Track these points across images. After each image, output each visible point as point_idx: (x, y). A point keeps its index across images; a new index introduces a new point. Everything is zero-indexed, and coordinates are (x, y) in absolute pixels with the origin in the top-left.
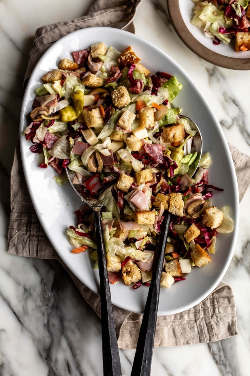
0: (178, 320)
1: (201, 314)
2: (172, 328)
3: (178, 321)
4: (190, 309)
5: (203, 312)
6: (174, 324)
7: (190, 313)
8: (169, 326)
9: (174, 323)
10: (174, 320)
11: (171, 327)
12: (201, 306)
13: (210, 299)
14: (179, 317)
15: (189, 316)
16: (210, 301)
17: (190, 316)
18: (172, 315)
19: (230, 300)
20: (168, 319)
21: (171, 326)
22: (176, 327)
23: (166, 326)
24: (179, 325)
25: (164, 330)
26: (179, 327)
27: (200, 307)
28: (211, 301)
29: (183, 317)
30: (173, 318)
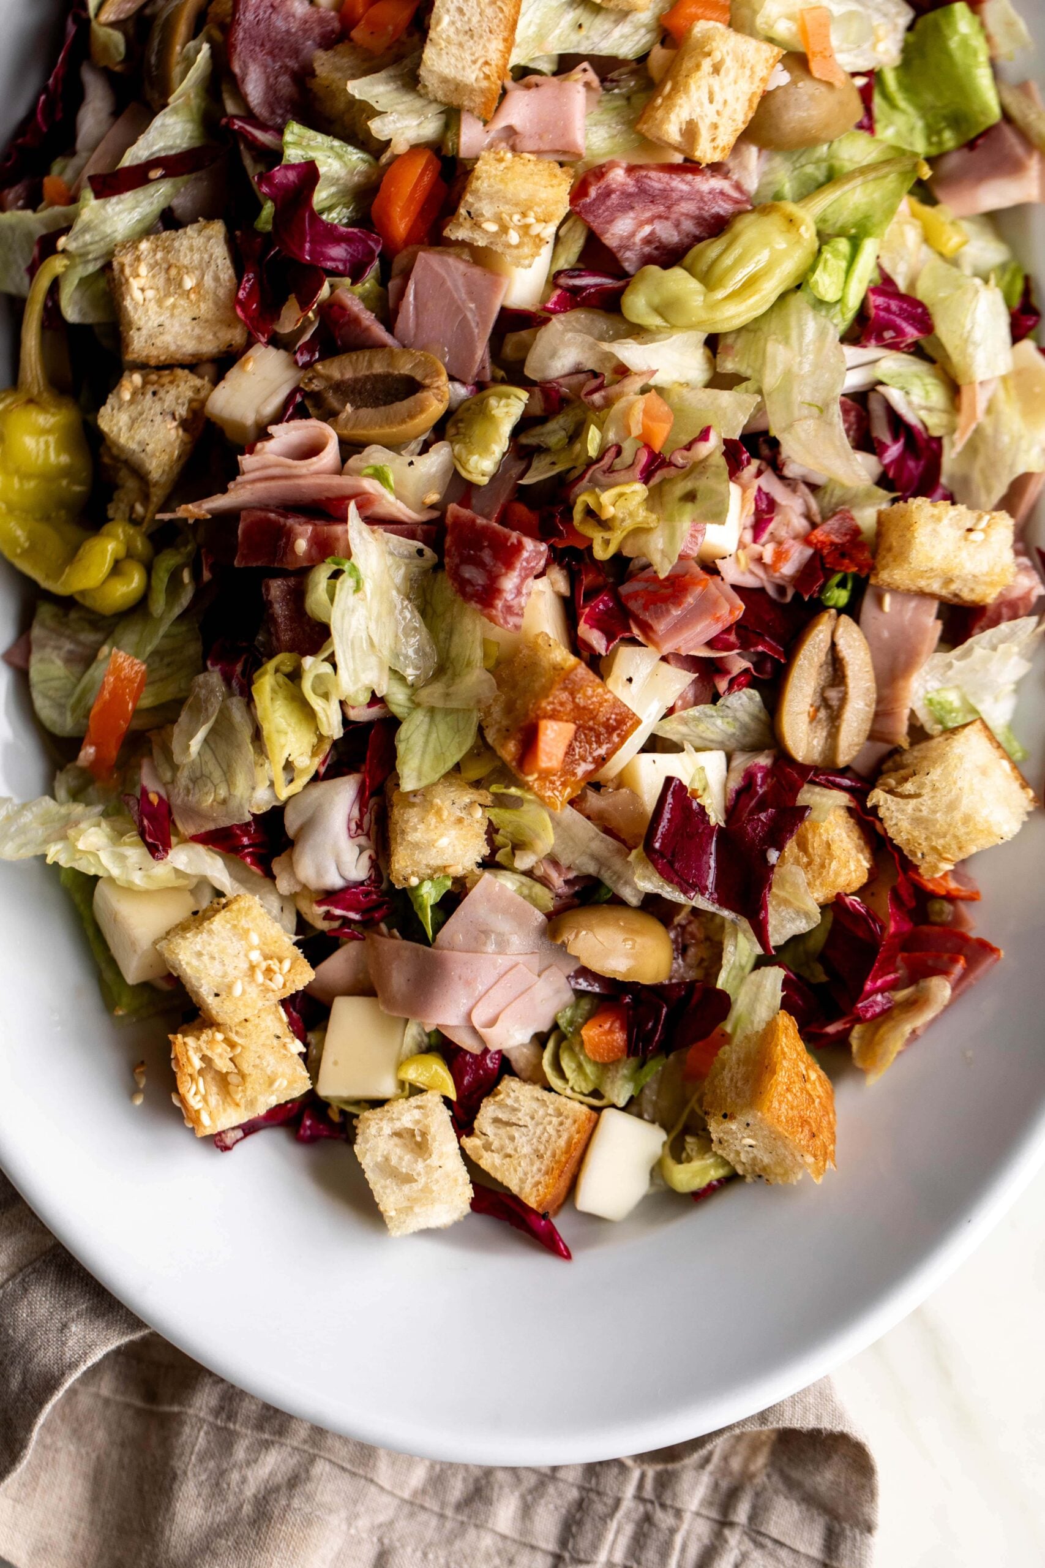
0: (443, 1505)
1: (610, 1536)
2: (380, 1540)
3: (442, 1516)
4: (555, 1469)
5: (629, 1529)
6: (402, 1526)
7: (542, 1496)
8: (363, 1523)
9: (412, 1515)
10: (415, 1494)
11: (378, 1533)
12: (640, 1486)
13: (724, 1469)
14: (457, 1489)
15: (526, 1511)
16: (716, 1485)
17: (537, 1519)
18: (422, 1459)
19: (837, 1547)
20: (384, 1473)
21: (380, 1526)
22: (409, 1550)
23: (343, 1514)
24: (431, 1544)
25: (315, 1531)
26: (425, 1555)
27: (630, 1490)
28: (724, 1484)
29: (489, 1502)
30: (418, 1476)
